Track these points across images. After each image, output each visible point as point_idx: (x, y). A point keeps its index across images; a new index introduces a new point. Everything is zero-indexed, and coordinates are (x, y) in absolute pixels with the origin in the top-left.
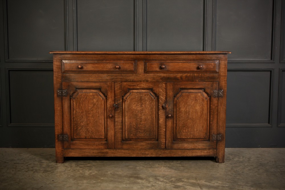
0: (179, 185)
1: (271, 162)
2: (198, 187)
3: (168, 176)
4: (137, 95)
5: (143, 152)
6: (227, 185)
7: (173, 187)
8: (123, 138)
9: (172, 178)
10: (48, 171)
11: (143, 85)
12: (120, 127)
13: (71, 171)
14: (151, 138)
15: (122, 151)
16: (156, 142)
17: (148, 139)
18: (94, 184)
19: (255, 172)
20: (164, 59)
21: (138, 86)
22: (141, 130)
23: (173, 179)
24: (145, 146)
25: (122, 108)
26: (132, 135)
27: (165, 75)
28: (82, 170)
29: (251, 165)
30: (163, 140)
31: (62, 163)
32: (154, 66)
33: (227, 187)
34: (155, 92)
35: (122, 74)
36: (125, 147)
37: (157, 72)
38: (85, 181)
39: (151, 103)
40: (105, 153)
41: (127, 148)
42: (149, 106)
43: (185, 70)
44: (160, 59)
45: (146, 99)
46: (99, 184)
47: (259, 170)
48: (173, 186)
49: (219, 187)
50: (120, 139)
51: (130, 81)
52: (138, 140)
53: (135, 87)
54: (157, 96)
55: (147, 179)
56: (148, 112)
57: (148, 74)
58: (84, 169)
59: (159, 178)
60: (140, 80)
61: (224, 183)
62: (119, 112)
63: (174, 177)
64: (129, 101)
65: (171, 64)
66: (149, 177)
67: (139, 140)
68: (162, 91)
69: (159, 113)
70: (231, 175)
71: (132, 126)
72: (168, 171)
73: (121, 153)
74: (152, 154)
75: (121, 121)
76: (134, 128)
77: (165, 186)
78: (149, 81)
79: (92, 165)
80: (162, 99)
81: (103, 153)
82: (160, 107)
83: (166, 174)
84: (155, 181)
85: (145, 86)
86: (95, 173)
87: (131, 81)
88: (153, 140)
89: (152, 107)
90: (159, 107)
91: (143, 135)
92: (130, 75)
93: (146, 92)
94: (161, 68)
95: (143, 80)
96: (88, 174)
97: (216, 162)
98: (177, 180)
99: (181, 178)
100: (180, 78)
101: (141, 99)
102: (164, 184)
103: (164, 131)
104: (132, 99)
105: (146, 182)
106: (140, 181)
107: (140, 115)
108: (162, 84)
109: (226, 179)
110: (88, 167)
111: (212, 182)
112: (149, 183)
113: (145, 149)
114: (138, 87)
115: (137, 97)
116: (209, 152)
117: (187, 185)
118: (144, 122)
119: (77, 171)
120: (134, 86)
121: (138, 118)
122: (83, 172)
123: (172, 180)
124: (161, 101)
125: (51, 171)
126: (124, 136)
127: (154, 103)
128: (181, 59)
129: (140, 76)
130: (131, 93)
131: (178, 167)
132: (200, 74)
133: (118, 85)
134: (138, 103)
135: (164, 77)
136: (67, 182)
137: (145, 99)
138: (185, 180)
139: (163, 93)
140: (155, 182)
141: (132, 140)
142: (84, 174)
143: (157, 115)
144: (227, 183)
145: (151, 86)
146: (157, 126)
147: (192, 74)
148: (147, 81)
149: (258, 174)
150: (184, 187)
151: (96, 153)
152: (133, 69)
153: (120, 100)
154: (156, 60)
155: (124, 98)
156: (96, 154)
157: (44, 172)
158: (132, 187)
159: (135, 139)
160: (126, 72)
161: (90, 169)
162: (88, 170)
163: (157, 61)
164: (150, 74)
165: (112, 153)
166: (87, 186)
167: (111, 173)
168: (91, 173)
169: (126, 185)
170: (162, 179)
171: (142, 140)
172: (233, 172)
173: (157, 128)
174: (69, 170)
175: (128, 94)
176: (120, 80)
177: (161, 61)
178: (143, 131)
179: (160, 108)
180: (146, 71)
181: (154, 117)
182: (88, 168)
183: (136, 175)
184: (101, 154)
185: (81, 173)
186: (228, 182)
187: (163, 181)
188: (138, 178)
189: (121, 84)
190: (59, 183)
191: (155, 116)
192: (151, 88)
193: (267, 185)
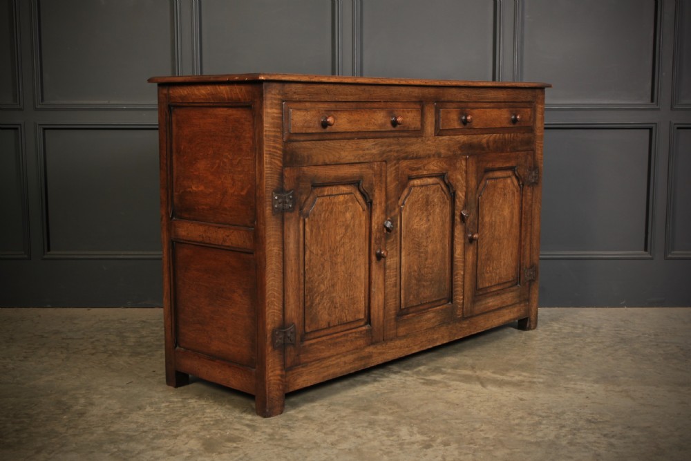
0: (435, 380)
1: (647, 336)
2: (477, 382)
6: (541, 380)
47: (616, 350)
48: (422, 381)
49: (524, 384)
61: (535, 376)
70: (551, 361)
109: (540, 368)
111: (508, 374)
117: (453, 380)
138: (449, 371)
150: (445, 382)
172: (558, 356)
186: (544, 375)
193: (631, 379)
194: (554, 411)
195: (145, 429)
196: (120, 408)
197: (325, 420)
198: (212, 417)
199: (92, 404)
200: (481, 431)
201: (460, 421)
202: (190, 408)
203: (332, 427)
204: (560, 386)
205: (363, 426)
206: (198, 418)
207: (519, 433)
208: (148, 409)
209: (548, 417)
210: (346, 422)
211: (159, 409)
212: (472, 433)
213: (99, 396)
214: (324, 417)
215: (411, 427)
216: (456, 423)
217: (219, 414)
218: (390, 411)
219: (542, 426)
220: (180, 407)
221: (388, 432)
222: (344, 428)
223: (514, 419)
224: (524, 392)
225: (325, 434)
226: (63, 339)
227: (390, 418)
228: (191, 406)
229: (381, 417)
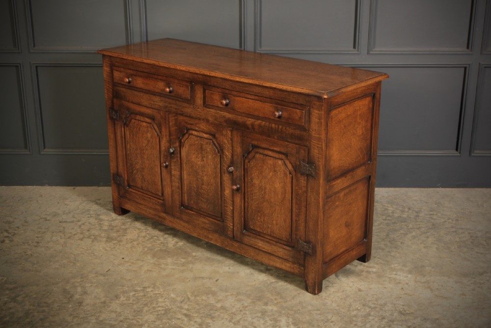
1: (450, 221)
6: (374, 270)
10: (112, 239)
13: (147, 238)
18: (183, 265)
28: (163, 236)
29: (418, 226)
33: (374, 273)
38: (169, 260)
46: (191, 266)
47: (428, 237)
53: (193, 127)
58: (166, 234)
96: (174, 246)
119: (156, 238)
122: (165, 242)
125: (118, 239)
136: (143, 261)
142: (166, 245)
144: (375, 265)
149: (424, 247)
157: (107, 241)
158: (238, 272)
162: (172, 236)
166: (173, 269)
169: (229, 268)
172: (388, 243)
174: (144, 237)
180: (205, 105)
185: (162, 243)
186: (377, 264)
190: (133, 263)
193: (433, 269)
194: (379, 302)
195: (121, 318)
196: (104, 297)
197: (234, 310)
198: (162, 307)
199: (86, 293)
200: (332, 322)
201: (318, 312)
202: (148, 297)
203: (238, 317)
204: (386, 277)
205: (257, 317)
206: (154, 308)
207: (356, 325)
208: (122, 298)
209: (375, 308)
210: (247, 312)
211: (128, 298)
212: (326, 324)
213: (90, 285)
214: (234, 307)
215: (288, 317)
216: (316, 313)
217: (167, 303)
218: (275, 302)
219: (371, 318)
220: (142, 296)
221: (273, 322)
222: (245, 318)
223: (353, 310)
224: (363, 283)
225: (234, 324)
226: (60, 222)
227: (275, 308)
228: (149, 295)
229: (270, 308)
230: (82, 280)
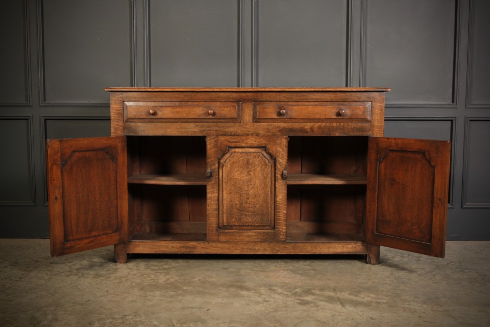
0: (307, 301)
2: (339, 303)
3: (290, 286)
4: (242, 157)
5: (251, 247)
6: (384, 301)
7: (297, 303)
8: (220, 224)
9: (296, 288)
10: (101, 276)
11: (252, 140)
12: (215, 206)
13: (137, 276)
14: (263, 225)
15: (219, 244)
16: (272, 231)
17: (260, 226)
18: (172, 297)
19: (429, 280)
20: (285, 100)
21: (244, 142)
22: (248, 212)
23: (297, 290)
24: (253, 237)
25: (217, 177)
26: (234, 220)
27: (286, 125)
28: (154, 274)
29: (422, 267)
30: (282, 229)
31: (125, 263)
32: (268, 110)
33: (384, 303)
34: (271, 152)
35: (219, 123)
36: (223, 238)
37: (273, 120)
38: (158, 293)
39: (263, 170)
40: (192, 248)
41: (226, 240)
42: (260, 175)
43: (317, 117)
44: (278, 100)
45: (256, 163)
46: (180, 298)
47: (434, 275)
48: (298, 301)
49: (372, 304)
50: (214, 226)
51: (231, 135)
52: (243, 227)
53: (238, 144)
54: (273, 158)
55: (256, 290)
56: (258, 184)
57: (259, 124)
58: (158, 273)
59: (275, 288)
60: (246, 132)
61: (380, 297)
62: (214, 183)
63: (300, 287)
64: (229, 166)
65: (295, 108)
66: (260, 287)
67: (245, 228)
68: (281, 150)
69: (276, 186)
70: (390, 285)
71: (234, 205)
72: (290, 278)
73: (216, 249)
74: (265, 250)
75: (216, 198)
76: (237, 208)
77: (285, 301)
78: (261, 135)
79: (171, 267)
80: (281, 162)
81: (187, 247)
82: (279, 176)
83: (287, 282)
84: (269, 294)
85: (254, 143)
86: (174, 280)
87: (233, 134)
88: (267, 228)
89: (265, 175)
90: (276, 175)
91: (250, 220)
92: (230, 124)
93: (257, 151)
94: (279, 114)
95: (252, 132)
96: (164, 282)
97: (367, 263)
98: (304, 291)
99: (310, 288)
100: (309, 130)
101: (248, 163)
102: (284, 298)
103: (284, 213)
104: (233, 163)
105: (255, 294)
106: (245, 293)
107: (246, 188)
108: (281, 139)
109: (383, 291)
110: (164, 269)
111: (360, 296)
112: (259, 297)
113: (255, 242)
114: (243, 145)
115: (242, 160)
116: (356, 248)
117: (321, 301)
118: (253, 200)
119: (146, 275)
120: (237, 142)
121: (243, 194)
122: (156, 278)
123: (297, 292)
124: (279, 166)
126: (221, 221)
127: (269, 169)
128: (311, 99)
129: (247, 126)
130: (232, 154)
131: (306, 270)
132: (342, 124)
133: (211, 141)
134: (244, 170)
135: (284, 128)
136: (129, 293)
137: (254, 163)
138: (318, 292)
139: (283, 153)
140: (270, 296)
141: (234, 228)
142: (157, 281)
143: (273, 189)
144: (384, 297)
145: (263, 142)
146: (273, 206)
147: (328, 124)
148: (258, 135)
149: (433, 283)
150: (315, 303)
151: (177, 248)
152: (235, 116)
153: (214, 165)
154: (271, 101)
155: (222, 161)
156: (177, 250)
157: (94, 277)
158: (232, 303)
159: (239, 226)
160: (225, 121)
161: (168, 274)
162: (163, 274)
163: (274, 103)
164: (262, 124)
165: (203, 248)
166: (161, 300)
167: (200, 280)
168: (168, 279)
169: (223, 300)
170: (280, 291)
171: (249, 228)
172: (394, 280)
173: (273, 209)
174: (134, 275)
175: (227, 155)
176: (214, 132)
177: (280, 103)
178: (250, 214)
179: (277, 177)
180: (256, 119)
181: (268, 192)
182: (165, 271)
183: (239, 284)
184: (185, 250)
185: (152, 279)
186: (386, 296)
187: (282, 293)
188: (242, 288)
189: (216, 139)
190: (117, 295)
191: (270, 190)
192: (263, 145)
230: (56, 308)
